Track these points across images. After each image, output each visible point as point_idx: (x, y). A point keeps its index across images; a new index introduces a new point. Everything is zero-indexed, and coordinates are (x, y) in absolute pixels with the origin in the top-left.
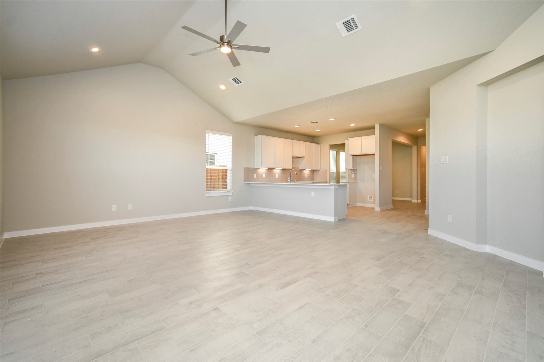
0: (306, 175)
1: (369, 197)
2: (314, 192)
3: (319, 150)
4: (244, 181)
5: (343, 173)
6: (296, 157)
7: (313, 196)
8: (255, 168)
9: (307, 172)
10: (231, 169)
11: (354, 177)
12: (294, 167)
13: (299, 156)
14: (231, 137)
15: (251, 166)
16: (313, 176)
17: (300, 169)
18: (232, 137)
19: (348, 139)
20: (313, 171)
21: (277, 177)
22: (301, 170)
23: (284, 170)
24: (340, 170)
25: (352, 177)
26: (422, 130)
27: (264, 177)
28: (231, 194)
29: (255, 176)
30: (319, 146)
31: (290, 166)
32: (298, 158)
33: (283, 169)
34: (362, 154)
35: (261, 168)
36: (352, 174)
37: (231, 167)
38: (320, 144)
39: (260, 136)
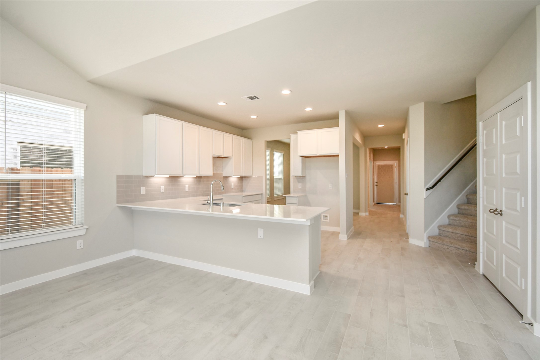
0: (233, 184)
1: (324, 216)
2: (262, 230)
3: (251, 148)
4: (118, 203)
5: (277, 179)
6: (217, 157)
7: (262, 237)
8: (144, 175)
9: (233, 180)
10: (83, 178)
11: (301, 187)
12: (215, 172)
13: (223, 156)
14: (83, 112)
15: (134, 172)
16: (242, 186)
17: (224, 176)
18: (85, 111)
19: (297, 133)
20: (242, 178)
21: (187, 189)
22: (226, 178)
23: (199, 178)
24: (274, 175)
25: (299, 188)
26: (383, 126)
27: (163, 192)
28: (83, 232)
29: (143, 190)
30: (251, 143)
31: (208, 171)
32: (222, 159)
33: (197, 177)
34: (318, 155)
35: (156, 176)
36: (299, 184)
37: (83, 175)
38: (252, 139)
39: (154, 116)
